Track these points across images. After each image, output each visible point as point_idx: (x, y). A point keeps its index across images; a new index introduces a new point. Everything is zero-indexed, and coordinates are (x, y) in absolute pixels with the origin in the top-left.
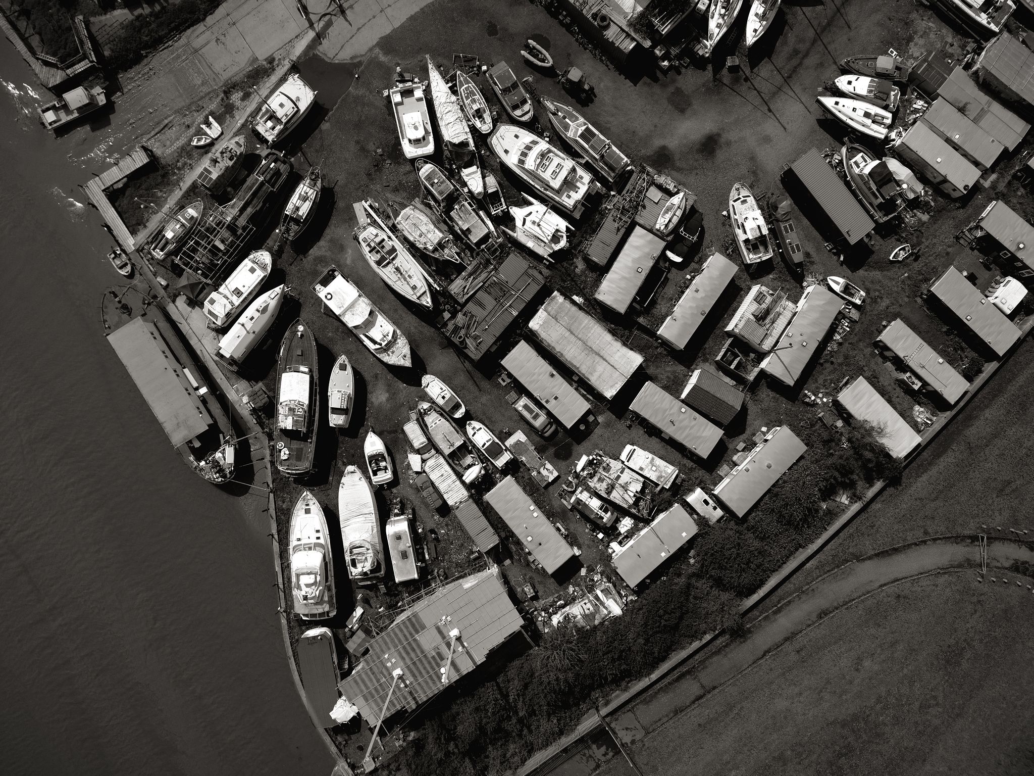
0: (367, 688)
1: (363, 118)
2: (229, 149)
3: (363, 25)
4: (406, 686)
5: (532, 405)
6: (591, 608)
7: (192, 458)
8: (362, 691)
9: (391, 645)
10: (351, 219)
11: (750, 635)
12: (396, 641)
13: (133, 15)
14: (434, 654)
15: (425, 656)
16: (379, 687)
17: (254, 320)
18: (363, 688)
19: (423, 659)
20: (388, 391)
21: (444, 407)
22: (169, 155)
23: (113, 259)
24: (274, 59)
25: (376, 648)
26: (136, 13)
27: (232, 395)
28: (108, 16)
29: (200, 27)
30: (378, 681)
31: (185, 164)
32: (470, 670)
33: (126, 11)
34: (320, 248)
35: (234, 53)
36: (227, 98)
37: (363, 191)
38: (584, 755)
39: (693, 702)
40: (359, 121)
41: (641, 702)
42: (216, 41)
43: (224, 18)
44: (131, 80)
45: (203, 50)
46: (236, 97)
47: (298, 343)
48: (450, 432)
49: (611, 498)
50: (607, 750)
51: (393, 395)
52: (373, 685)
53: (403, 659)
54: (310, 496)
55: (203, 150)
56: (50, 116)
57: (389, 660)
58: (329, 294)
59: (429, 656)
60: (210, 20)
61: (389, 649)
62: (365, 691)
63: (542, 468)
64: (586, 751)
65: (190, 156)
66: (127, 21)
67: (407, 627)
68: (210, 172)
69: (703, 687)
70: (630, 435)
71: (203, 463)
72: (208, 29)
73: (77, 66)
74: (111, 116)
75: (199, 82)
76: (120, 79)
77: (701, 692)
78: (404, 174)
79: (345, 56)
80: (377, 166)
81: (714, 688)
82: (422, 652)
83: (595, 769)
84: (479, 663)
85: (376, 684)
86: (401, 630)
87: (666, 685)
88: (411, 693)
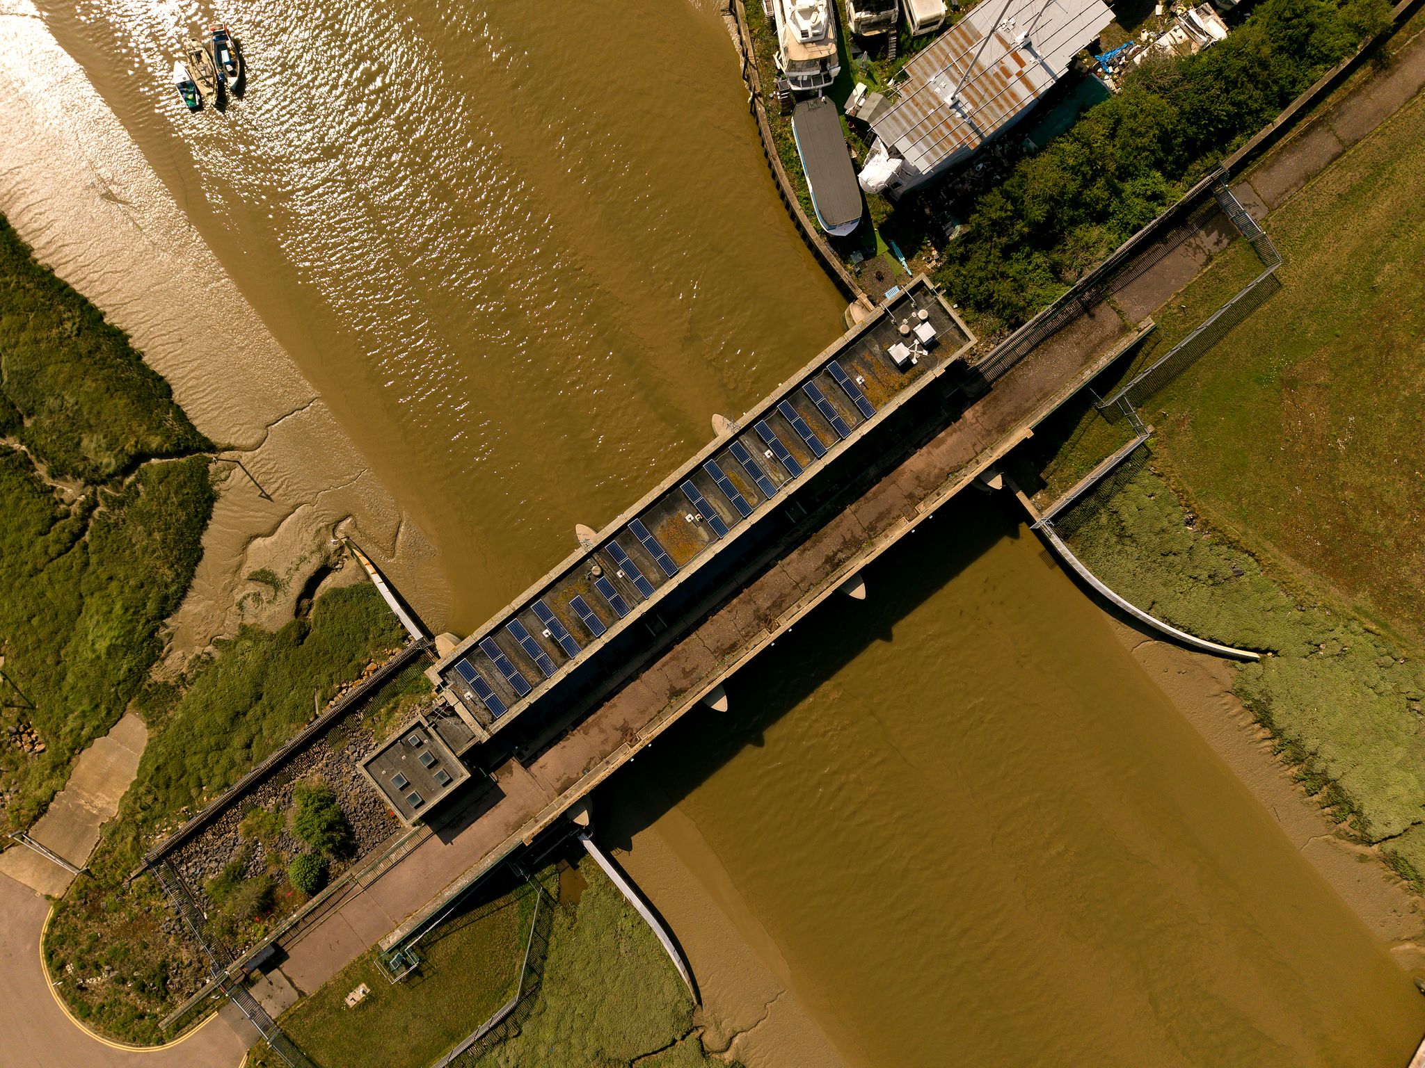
0: (911, 124)
4: (964, 116)
6: (1185, 36)
8: (904, 129)
9: (936, 65)
11: (1397, 66)
12: (943, 58)
14: (997, 70)
15: (985, 73)
16: (926, 121)
18: (905, 124)
19: (983, 79)
25: (916, 71)
30: (924, 113)
32: (1049, 85)
38: (1190, 245)
39: (1330, 163)
41: (1260, 167)
50: (1220, 236)
52: (919, 119)
53: (955, 80)
57: (936, 84)
59: (991, 74)
61: (935, 70)
62: (909, 130)
64: (1192, 240)
67: (956, 39)
69: (1340, 141)
77: (1339, 149)
81: (1357, 141)
82: (980, 68)
83: (1206, 264)
84: (1059, 76)
85: (923, 118)
86: (949, 44)
87: (1290, 141)
88: (971, 125)
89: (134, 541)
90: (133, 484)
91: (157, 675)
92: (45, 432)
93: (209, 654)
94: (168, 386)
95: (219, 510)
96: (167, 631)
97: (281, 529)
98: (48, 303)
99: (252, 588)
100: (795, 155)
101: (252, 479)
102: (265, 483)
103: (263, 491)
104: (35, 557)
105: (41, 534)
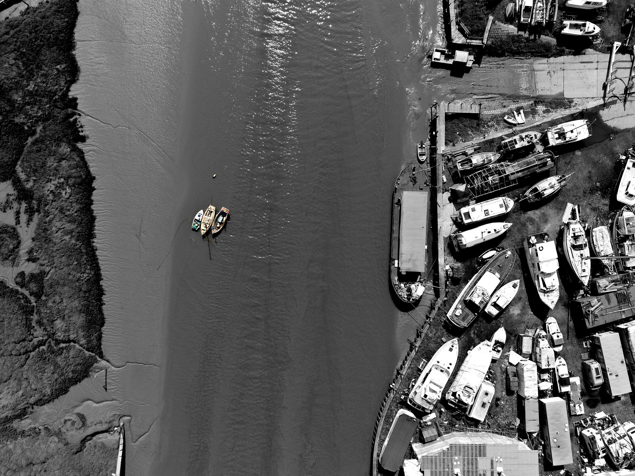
0: (436, 468)
1: (600, 162)
2: (531, 137)
3: (631, 115)
5: (600, 371)
7: (396, 278)
8: (432, 468)
9: (462, 454)
10: (561, 209)
12: (466, 453)
13: (518, 32)
14: (482, 473)
15: (476, 471)
16: (442, 472)
17: (490, 234)
18: (434, 467)
19: (474, 472)
20: (521, 310)
21: (555, 342)
22: (486, 115)
23: (419, 148)
24: (572, 102)
25: (453, 450)
26: (520, 33)
27: (441, 260)
28: (505, 25)
29: (545, 60)
30: (444, 468)
31: (493, 126)
33: (516, 29)
34: (535, 214)
35: (553, 84)
36: (535, 106)
37: (576, 199)
40: (597, 162)
42: (548, 73)
43: (561, 63)
44: (488, 62)
45: (538, 72)
46: (541, 108)
47: (503, 259)
48: (552, 358)
49: (610, 446)
51: (523, 314)
52: (440, 469)
53: (464, 465)
54: (457, 342)
55: (508, 125)
56: (437, 55)
57: (456, 461)
58: (542, 247)
59: (479, 473)
60: (552, 59)
61: (460, 455)
62: (434, 470)
63: (578, 405)
65: (498, 123)
66: (512, 34)
67: (476, 450)
68: (516, 143)
70: (633, 417)
71: (402, 285)
72: (548, 63)
73: (474, 41)
74: (465, 74)
75: (524, 87)
76: (483, 59)
78: (603, 204)
79: (611, 124)
80: (592, 191)
82: (476, 468)
85: (442, 470)
86: (472, 449)
89: (46, 371)
90: (62, 348)
91: (15, 424)
92: (46, 307)
93: (40, 430)
94: (104, 323)
95: (85, 381)
96: (32, 410)
97: (101, 404)
98: (85, 262)
99: (74, 418)
100: (391, 421)
101: (106, 379)
102: (109, 383)
103: (106, 386)
104: (6, 350)
105: (15, 342)
